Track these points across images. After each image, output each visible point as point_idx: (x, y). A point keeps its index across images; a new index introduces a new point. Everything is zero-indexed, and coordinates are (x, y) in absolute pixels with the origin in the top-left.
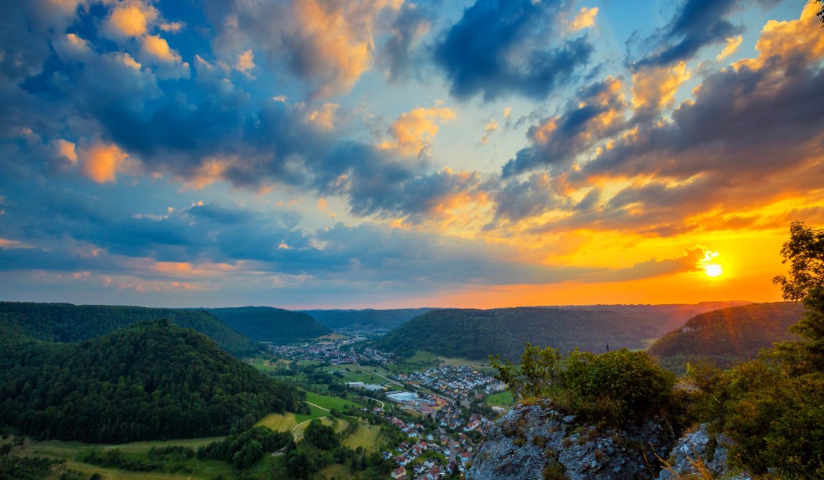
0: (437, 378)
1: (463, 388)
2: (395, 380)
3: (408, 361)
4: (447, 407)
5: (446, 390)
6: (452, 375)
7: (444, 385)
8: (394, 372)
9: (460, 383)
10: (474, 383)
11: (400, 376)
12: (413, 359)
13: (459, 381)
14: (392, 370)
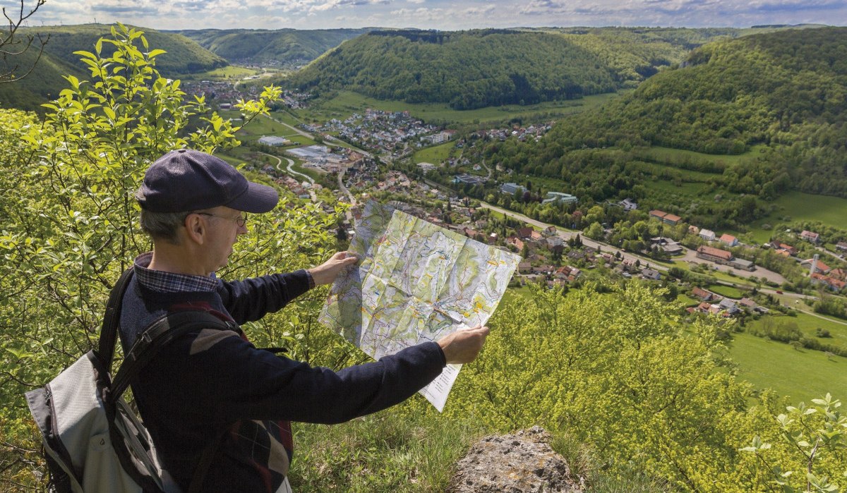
0: (359, 127)
1: (390, 140)
2: (306, 130)
3: (327, 104)
4: (361, 163)
5: (368, 142)
6: (381, 124)
7: (366, 136)
8: (306, 119)
9: (388, 134)
10: (406, 134)
11: (312, 124)
12: (335, 103)
13: (388, 131)
14: (303, 117)
